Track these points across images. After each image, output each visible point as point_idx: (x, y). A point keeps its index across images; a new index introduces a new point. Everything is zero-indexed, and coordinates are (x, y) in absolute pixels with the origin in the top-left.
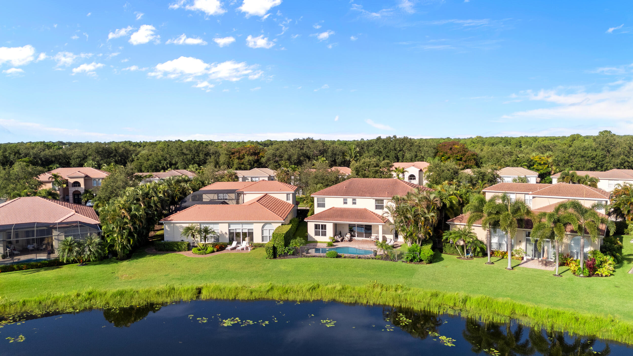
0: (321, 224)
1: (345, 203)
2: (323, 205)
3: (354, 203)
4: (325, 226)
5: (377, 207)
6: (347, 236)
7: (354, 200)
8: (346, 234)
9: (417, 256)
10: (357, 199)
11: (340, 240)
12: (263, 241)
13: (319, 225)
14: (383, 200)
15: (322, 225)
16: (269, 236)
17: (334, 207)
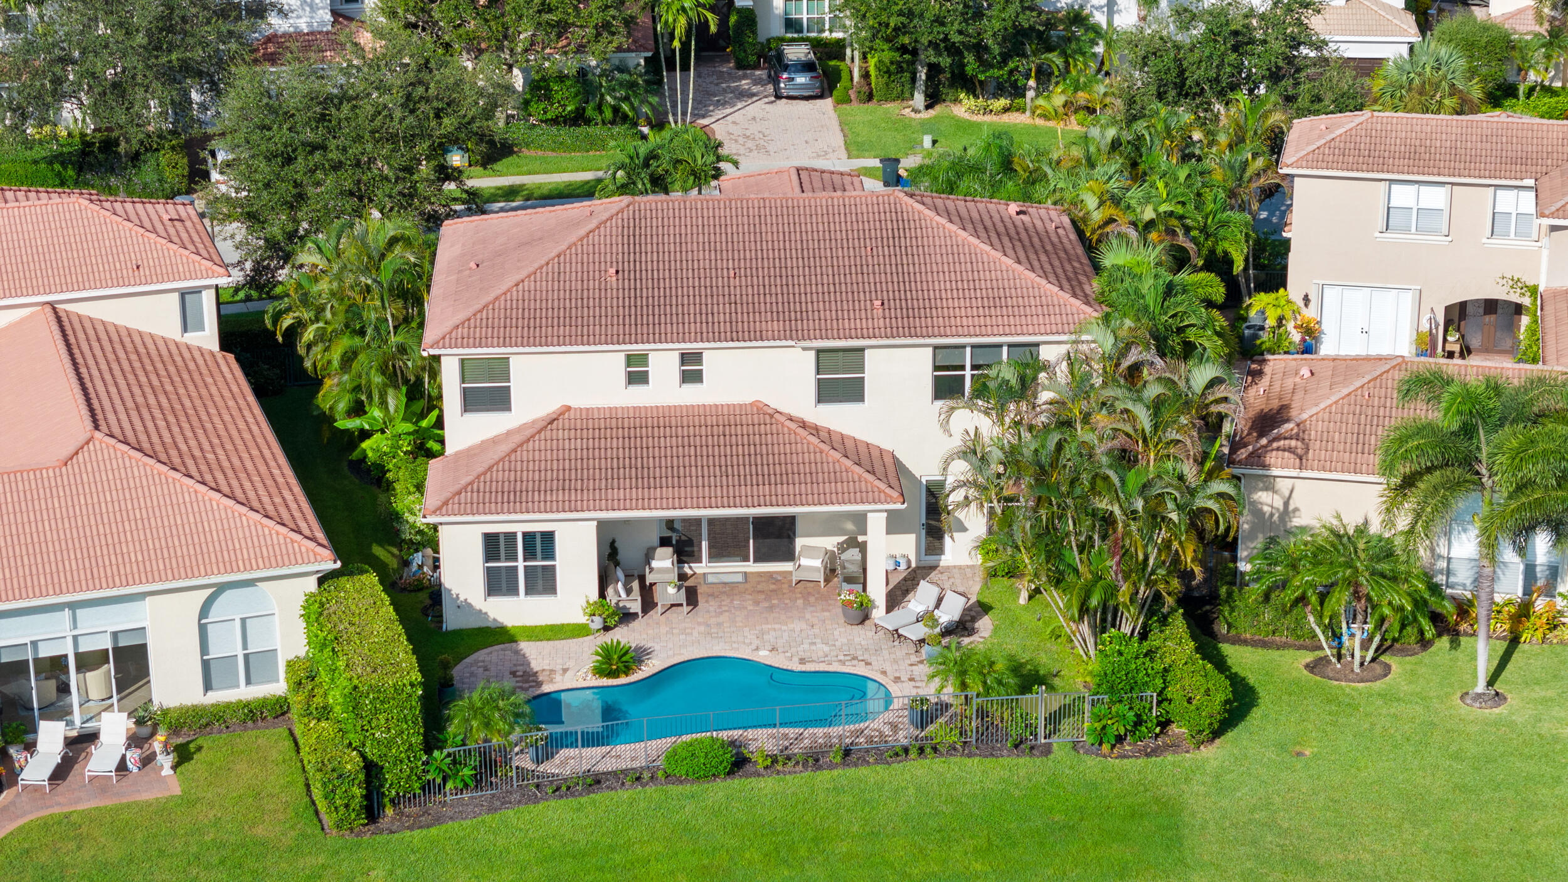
0: (519, 529)
1: (637, 378)
2: (499, 400)
3: (692, 377)
4: (548, 538)
5: (827, 392)
6: (655, 564)
7: (689, 358)
9: (1151, 709)
10: (707, 355)
11: (636, 606)
12: (208, 687)
13: (511, 537)
14: (863, 353)
15: (528, 537)
16: (246, 656)
17: (569, 408)
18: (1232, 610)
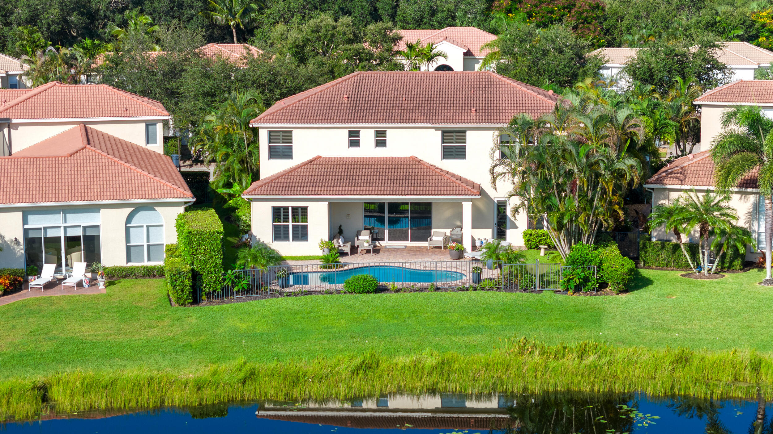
0: (290, 204)
1: (354, 143)
2: (287, 154)
3: (381, 143)
4: (304, 210)
5: (447, 153)
6: (360, 238)
7: (380, 133)
8: (358, 234)
9: (594, 274)
10: (389, 132)
11: (347, 249)
12: (129, 260)
13: (286, 209)
14: (465, 132)
15: (295, 209)
16: (149, 246)
17: (320, 157)
18: (646, 253)
